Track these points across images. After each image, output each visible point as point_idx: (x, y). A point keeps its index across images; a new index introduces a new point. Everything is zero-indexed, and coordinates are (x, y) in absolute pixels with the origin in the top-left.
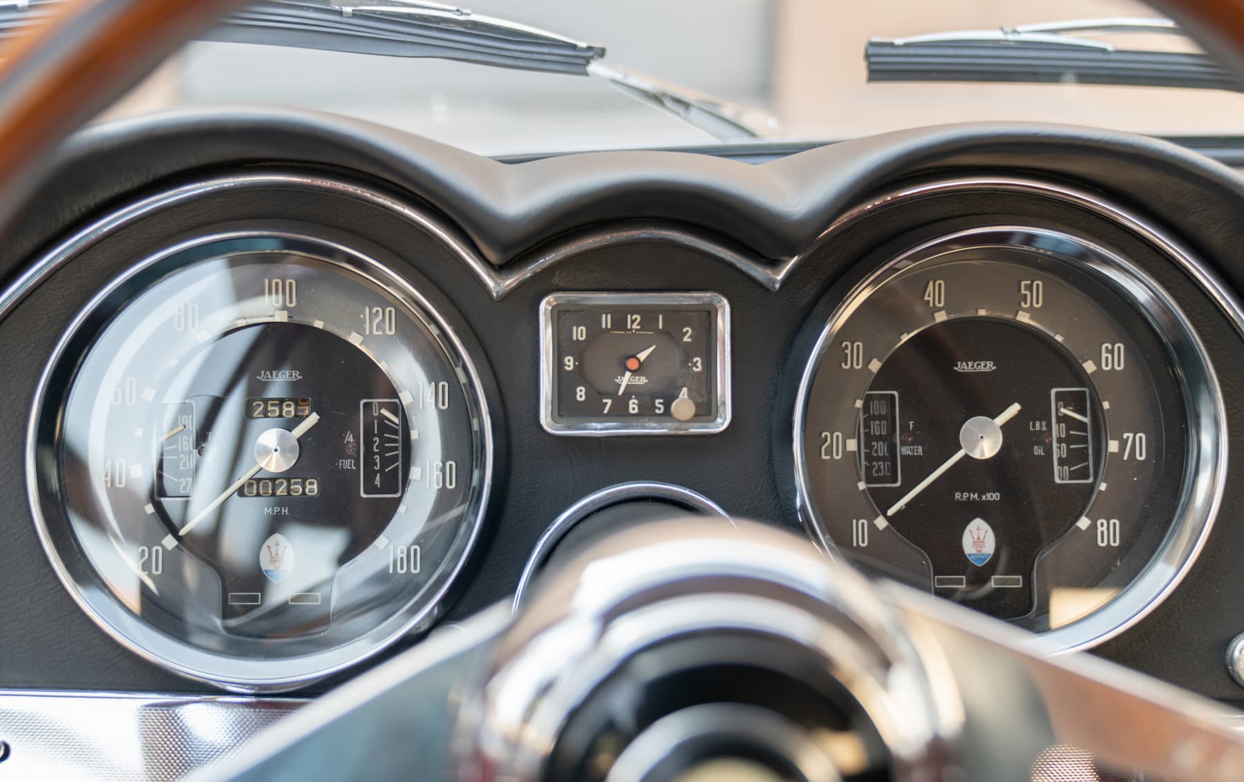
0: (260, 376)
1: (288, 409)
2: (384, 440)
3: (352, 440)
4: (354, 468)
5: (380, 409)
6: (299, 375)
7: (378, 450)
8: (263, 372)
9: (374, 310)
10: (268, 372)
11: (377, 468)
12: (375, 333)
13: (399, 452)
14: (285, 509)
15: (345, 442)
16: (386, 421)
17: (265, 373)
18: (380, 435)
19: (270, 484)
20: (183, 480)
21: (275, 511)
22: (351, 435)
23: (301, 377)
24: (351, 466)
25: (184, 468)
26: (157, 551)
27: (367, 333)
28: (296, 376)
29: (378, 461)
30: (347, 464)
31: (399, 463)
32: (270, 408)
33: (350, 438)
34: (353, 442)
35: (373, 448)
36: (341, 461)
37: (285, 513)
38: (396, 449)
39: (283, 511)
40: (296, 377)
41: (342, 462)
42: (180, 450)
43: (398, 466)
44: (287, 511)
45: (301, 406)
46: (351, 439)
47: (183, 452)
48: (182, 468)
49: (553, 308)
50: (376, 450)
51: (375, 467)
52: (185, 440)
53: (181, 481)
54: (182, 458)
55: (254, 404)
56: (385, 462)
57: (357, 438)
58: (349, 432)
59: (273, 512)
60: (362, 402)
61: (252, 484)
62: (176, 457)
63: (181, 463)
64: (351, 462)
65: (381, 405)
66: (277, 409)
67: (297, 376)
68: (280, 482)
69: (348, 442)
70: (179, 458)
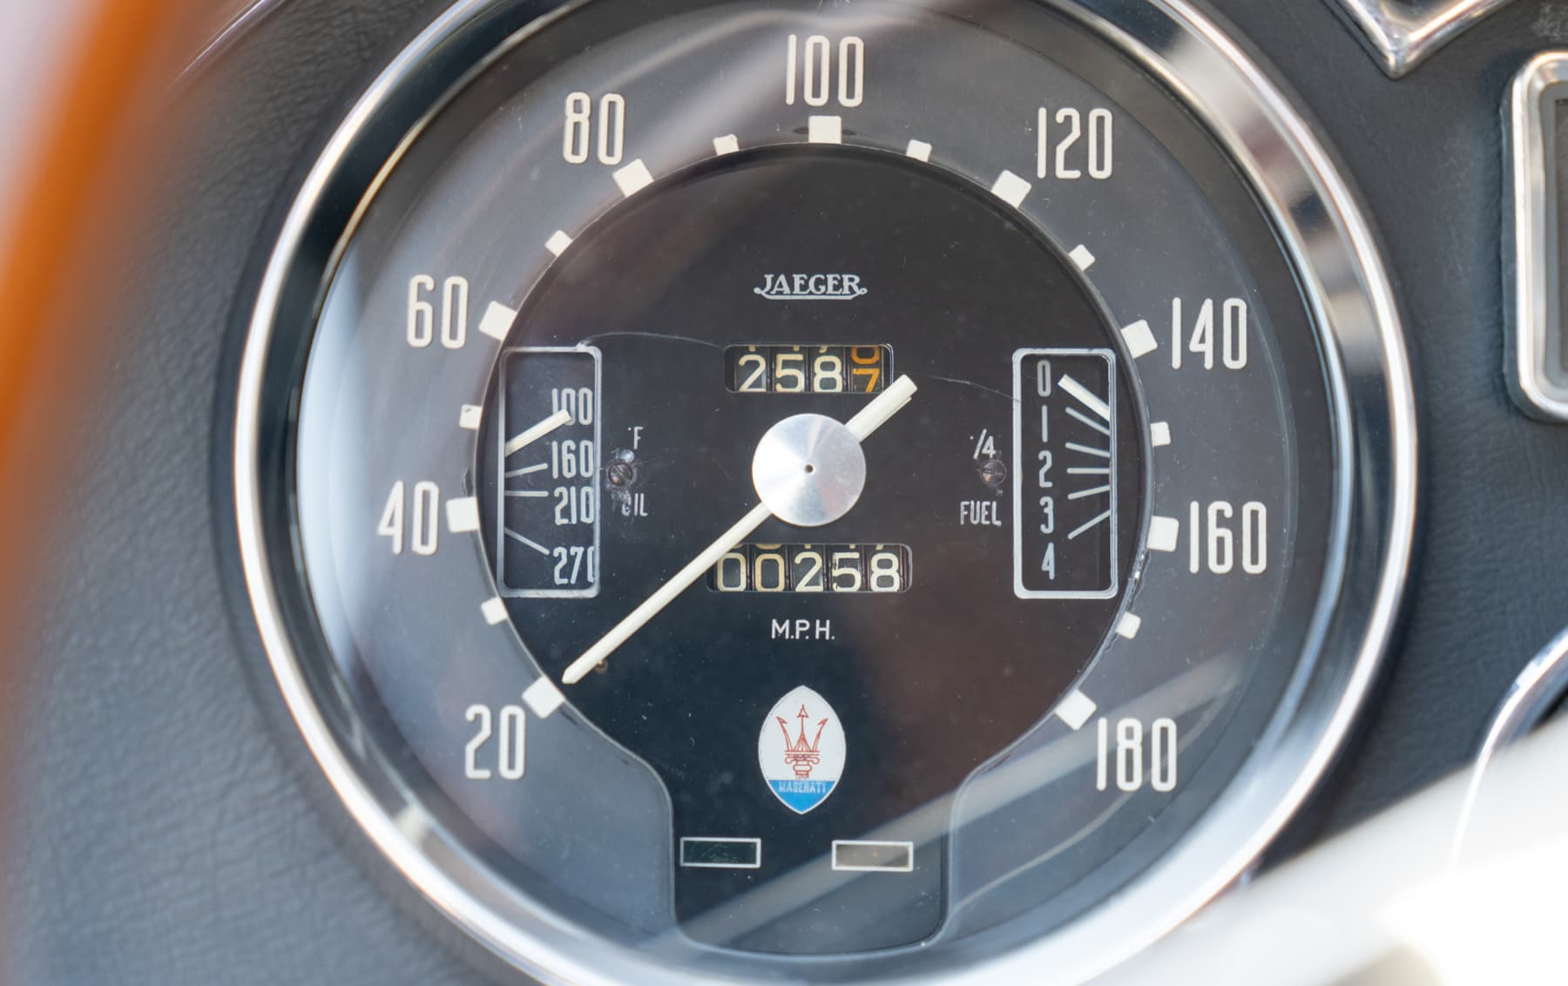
0: (763, 287)
1: (828, 374)
2: (1064, 458)
3: (992, 452)
4: (998, 523)
5: (1056, 378)
6: (860, 286)
7: (1049, 485)
8: (769, 278)
9: (1060, 118)
10: (782, 278)
11: (1048, 529)
12: (1061, 173)
13: (1112, 488)
14: (823, 625)
15: (976, 456)
16: (1069, 411)
17: (774, 281)
18: (1055, 445)
19: (781, 562)
20: (560, 551)
21: (798, 629)
22: (991, 438)
23: (864, 291)
24: (989, 517)
25: (565, 521)
26: (512, 719)
27: (1042, 173)
28: (850, 288)
29: (1049, 511)
30: (979, 512)
31: (1112, 514)
32: (781, 373)
33: (987, 446)
34: (994, 456)
35: (1038, 477)
36: (964, 503)
37: (822, 634)
38: (1104, 480)
39: (818, 629)
40: (851, 290)
41: (967, 508)
42: (555, 475)
43: (1108, 518)
44: (827, 629)
45: (859, 366)
46: (989, 449)
47: (563, 481)
48: (560, 521)
49: (1549, 88)
50: (1045, 484)
51: (1043, 527)
52: (569, 451)
53: (556, 552)
54: (560, 498)
55: (743, 361)
56: (1069, 515)
57: (1004, 446)
58: (985, 431)
59: (792, 631)
60: (1018, 356)
61: (736, 562)
62: (545, 494)
63: (558, 509)
64: (989, 508)
65: (1061, 366)
66: (801, 376)
67: (856, 288)
68: (804, 560)
69: (984, 457)
70: (551, 494)
